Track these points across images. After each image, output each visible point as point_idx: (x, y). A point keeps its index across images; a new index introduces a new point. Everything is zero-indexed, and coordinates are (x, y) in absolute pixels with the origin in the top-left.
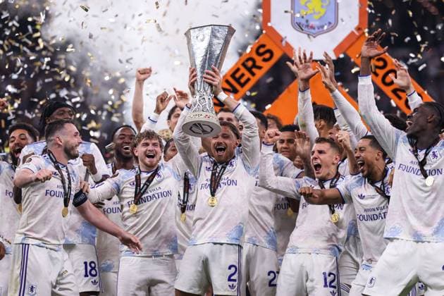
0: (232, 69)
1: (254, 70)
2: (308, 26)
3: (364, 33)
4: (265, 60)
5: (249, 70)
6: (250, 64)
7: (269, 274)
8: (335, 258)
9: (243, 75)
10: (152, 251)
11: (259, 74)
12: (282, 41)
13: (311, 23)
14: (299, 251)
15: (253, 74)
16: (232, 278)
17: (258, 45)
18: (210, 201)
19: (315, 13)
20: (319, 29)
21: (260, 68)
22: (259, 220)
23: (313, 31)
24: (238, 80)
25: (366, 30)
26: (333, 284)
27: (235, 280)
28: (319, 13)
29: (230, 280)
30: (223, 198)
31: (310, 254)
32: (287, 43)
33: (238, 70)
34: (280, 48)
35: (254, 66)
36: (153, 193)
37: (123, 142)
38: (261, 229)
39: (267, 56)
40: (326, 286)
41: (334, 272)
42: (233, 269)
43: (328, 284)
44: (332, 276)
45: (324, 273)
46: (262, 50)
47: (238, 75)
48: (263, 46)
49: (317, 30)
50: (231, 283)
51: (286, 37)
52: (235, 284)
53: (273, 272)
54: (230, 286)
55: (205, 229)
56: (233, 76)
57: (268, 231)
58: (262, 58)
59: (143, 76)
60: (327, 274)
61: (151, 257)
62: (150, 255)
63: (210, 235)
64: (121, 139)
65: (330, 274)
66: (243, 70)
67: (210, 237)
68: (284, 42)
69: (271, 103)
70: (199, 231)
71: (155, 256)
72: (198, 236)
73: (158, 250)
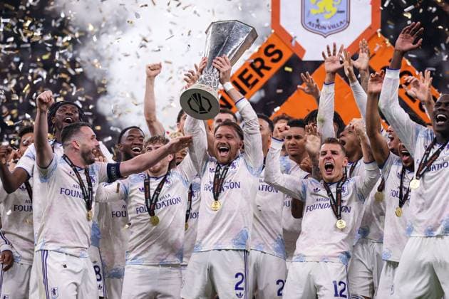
0: (239, 70)
1: (263, 71)
2: (318, 26)
3: (376, 33)
4: (274, 61)
5: (258, 71)
6: (258, 64)
7: (278, 283)
8: (345, 266)
9: (251, 76)
10: (159, 259)
11: (268, 75)
12: (291, 41)
13: (323, 23)
14: (307, 259)
15: (262, 75)
16: (239, 286)
17: (266, 45)
18: (213, 205)
19: (325, 12)
20: (330, 28)
21: (268, 69)
22: (266, 226)
23: (324, 31)
24: (245, 82)
25: (379, 30)
26: (343, 293)
27: (242, 289)
28: (331, 12)
29: (237, 288)
30: (226, 203)
31: (318, 262)
32: (296, 43)
33: (246, 70)
34: (290, 48)
35: (263, 66)
36: (162, 200)
37: (132, 144)
38: (269, 236)
39: (276, 56)
40: (336, 295)
41: (345, 281)
42: (240, 277)
43: (339, 293)
44: (342, 285)
45: (335, 282)
46: (270, 51)
47: (245, 77)
48: (272, 46)
49: (328, 30)
50: (238, 292)
51: (295, 37)
52: (243, 292)
53: (282, 281)
54: (237, 295)
55: (210, 235)
56: (240, 77)
57: (276, 238)
58: (271, 58)
59: (153, 73)
60: (338, 283)
61: (158, 266)
62: (157, 264)
63: (215, 242)
64: (130, 140)
65: (340, 283)
66: (251, 71)
67: (215, 244)
68: (293, 43)
69: (280, 106)
70: (204, 237)
71: (162, 265)
72: (203, 242)
73: (165, 259)
